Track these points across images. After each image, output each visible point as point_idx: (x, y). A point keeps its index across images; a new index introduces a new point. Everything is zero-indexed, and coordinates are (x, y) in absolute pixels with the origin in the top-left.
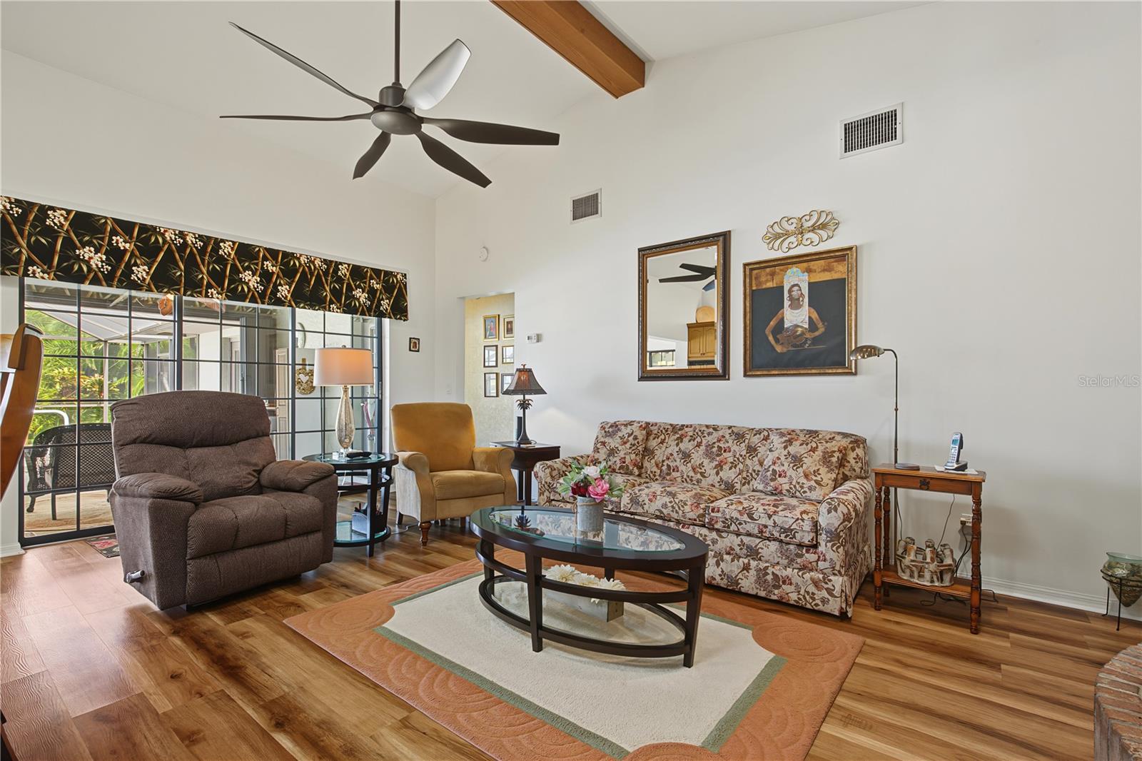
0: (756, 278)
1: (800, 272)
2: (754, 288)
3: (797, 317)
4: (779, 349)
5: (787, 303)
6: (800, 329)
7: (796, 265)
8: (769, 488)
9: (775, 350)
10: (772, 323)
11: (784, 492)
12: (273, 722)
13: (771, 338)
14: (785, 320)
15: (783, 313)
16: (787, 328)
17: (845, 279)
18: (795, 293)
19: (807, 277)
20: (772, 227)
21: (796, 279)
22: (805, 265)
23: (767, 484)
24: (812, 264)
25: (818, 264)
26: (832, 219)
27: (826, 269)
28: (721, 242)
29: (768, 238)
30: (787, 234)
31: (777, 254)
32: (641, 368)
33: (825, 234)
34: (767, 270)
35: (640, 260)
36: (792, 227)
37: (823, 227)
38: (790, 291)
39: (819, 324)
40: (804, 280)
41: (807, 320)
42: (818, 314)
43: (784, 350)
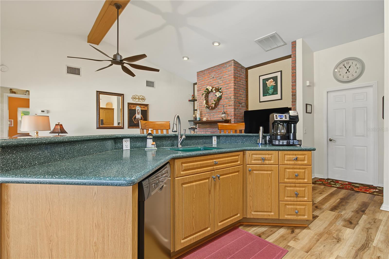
0: (130, 106)
2: (130, 109)
4: (135, 122)
5: (137, 113)
6: (139, 119)
10: (134, 117)
13: (133, 120)
14: (136, 117)
15: (136, 115)
17: (147, 110)
18: (138, 111)
20: (133, 96)
21: (138, 108)
22: (140, 106)
24: (141, 106)
25: (142, 106)
26: (145, 98)
27: (144, 108)
28: (122, 96)
29: (132, 98)
30: (136, 99)
31: (134, 102)
32: (98, 125)
33: (143, 101)
34: (133, 105)
35: (98, 94)
36: (137, 97)
37: (143, 99)
38: (137, 111)
39: (143, 118)
40: (140, 109)
41: (140, 117)
42: (143, 116)
43: (136, 123)
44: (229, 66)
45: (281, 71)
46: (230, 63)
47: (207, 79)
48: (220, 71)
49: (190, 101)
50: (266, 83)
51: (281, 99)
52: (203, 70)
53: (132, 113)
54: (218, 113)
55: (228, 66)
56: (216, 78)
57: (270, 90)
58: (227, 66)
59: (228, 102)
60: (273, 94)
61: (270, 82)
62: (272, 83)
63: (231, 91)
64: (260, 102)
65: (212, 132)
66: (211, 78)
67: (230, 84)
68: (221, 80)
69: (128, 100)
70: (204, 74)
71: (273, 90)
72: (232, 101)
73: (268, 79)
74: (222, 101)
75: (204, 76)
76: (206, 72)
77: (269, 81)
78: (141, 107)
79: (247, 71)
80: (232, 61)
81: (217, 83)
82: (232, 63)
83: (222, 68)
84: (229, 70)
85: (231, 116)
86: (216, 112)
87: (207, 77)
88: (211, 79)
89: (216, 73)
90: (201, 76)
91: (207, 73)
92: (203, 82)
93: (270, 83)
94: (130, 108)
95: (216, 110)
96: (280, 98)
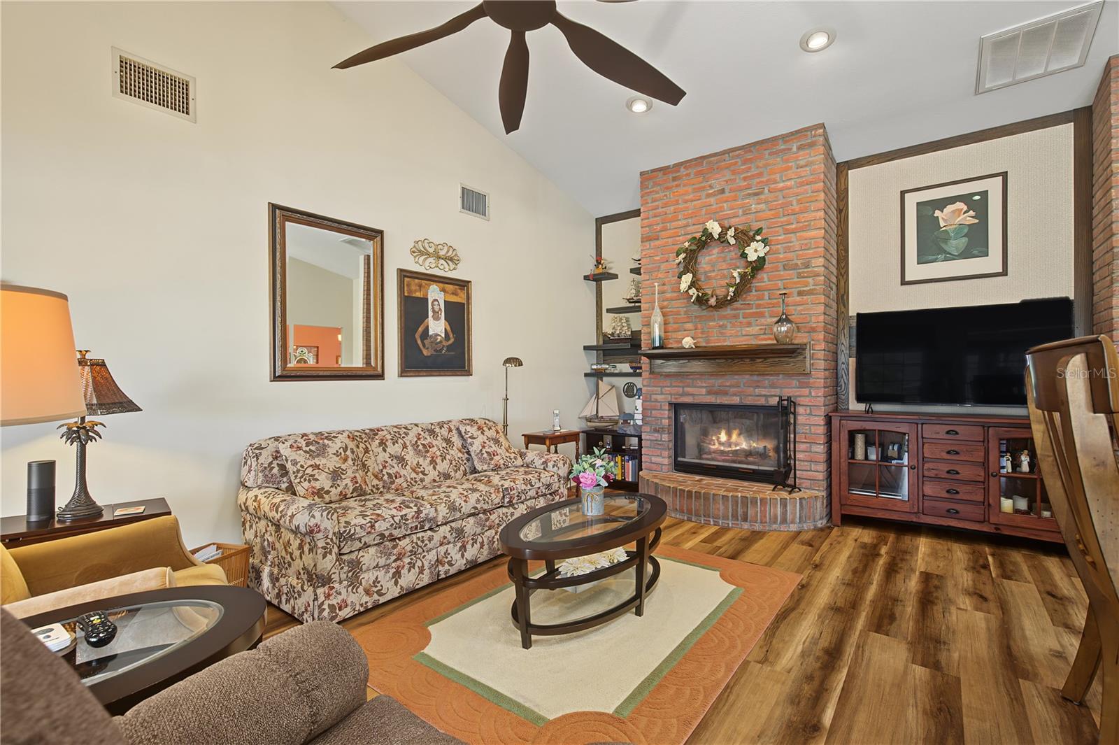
0: (407, 285)
1: (438, 290)
2: (406, 294)
3: (437, 326)
4: (425, 353)
5: (430, 314)
6: (439, 338)
7: (438, 284)
8: (492, 466)
9: (422, 352)
10: (420, 329)
11: (502, 466)
12: (816, 734)
13: (419, 342)
14: (430, 329)
15: (428, 323)
16: (431, 336)
17: (464, 304)
18: (436, 308)
19: (443, 296)
20: (417, 242)
21: (435, 294)
22: (441, 285)
23: (489, 464)
24: (446, 285)
25: (450, 287)
26: (456, 255)
27: (455, 294)
28: (379, 238)
29: (414, 252)
30: (429, 255)
31: (421, 270)
32: (278, 363)
33: (452, 266)
34: (416, 280)
35: (278, 219)
36: (431, 250)
37: (451, 259)
38: (433, 305)
39: (451, 336)
40: (441, 298)
41: (444, 331)
42: (451, 327)
43: (429, 354)
44: (799, 148)
45: (1004, 175)
46: (806, 136)
47: (690, 197)
48: (758, 167)
49: (586, 278)
50: (935, 215)
51: (1004, 273)
52: (671, 163)
53: (413, 311)
54: (745, 320)
55: (795, 149)
56: (732, 194)
57: (953, 242)
58: (791, 149)
59: (796, 280)
60: (966, 254)
61: (954, 212)
62: (959, 216)
63: (813, 241)
64: (904, 283)
65: (715, 389)
66: (711, 191)
67: (805, 215)
68: (761, 199)
69: (398, 257)
70: (674, 179)
71: (965, 240)
72: (818, 275)
73: (942, 204)
74: (765, 276)
75: (677, 186)
76: (683, 171)
77: (949, 208)
78: (443, 290)
79: (844, 173)
80: (816, 129)
81: (740, 211)
82: (815, 136)
83: (767, 156)
84: (802, 163)
85: (813, 330)
86: (736, 317)
87: (690, 189)
88: (709, 196)
89: (734, 172)
90: (659, 185)
91: (688, 175)
92: (672, 208)
93: (952, 218)
94: (408, 293)
95: (732, 310)
96: (1001, 271)
